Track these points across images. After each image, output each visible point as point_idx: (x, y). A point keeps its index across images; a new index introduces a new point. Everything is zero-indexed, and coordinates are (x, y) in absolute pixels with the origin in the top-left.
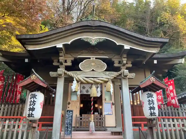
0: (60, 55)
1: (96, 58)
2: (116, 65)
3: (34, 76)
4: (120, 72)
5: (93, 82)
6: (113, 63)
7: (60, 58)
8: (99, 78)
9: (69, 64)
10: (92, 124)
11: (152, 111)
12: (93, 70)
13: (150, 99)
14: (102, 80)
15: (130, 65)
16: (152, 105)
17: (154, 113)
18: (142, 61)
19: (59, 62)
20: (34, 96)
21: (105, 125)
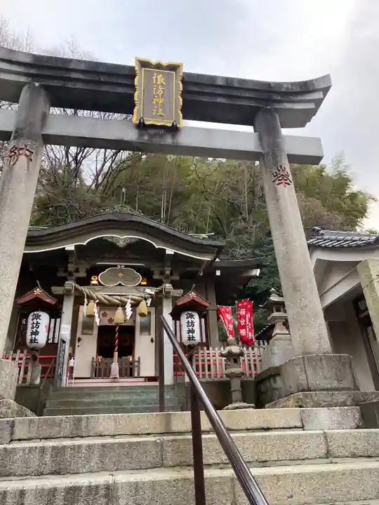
0: (69, 261)
1: (126, 266)
2: (156, 277)
3: (38, 290)
4: (161, 287)
5: (119, 302)
6: (152, 273)
7: (69, 265)
8: (128, 297)
10: (115, 367)
11: (191, 334)
12: (120, 285)
13: (190, 320)
14: (132, 299)
15: (176, 278)
16: (190, 328)
17: (193, 337)
18: (198, 272)
20: (38, 317)
21: (139, 374)
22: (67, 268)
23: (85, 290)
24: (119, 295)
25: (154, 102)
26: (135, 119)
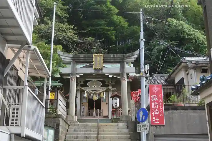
1: (96, 80)
2: (107, 83)
4: (108, 88)
5: (94, 93)
6: (105, 82)
8: (97, 91)
9: (82, 83)
10: (94, 113)
13: (116, 100)
15: (114, 84)
16: (116, 103)
17: (116, 106)
21: (102, 115)
23: (83, 88)
24: (94, 90)
25: (98, 63)
26: (94, 68)
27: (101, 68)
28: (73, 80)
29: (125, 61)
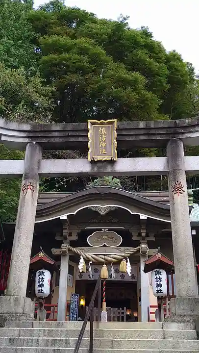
0: (64, 227)
1: (109, 230)
2: (134, 238)
3: (42, 253)
4: (139, 247)
5: (103, 260)
6: (132, 235)
7: (64, 231)
8: (111, 256)
9: (75, 237)
10: (104, 313)
11: (159, 288)
12: (105, 246)
13: (158, 276)
14: (114, 258)
15: (152, 238)
16: (158, 283)
17: (161, 290)
19: (62, 235)
20: (42, 273)
22: (62, 233)
23: (76, 250)
24: (104, 255)
25: (100, 146)
26: (89, 159)
27: (110, 159)
28: (29, 191)
29: (181, 139)
